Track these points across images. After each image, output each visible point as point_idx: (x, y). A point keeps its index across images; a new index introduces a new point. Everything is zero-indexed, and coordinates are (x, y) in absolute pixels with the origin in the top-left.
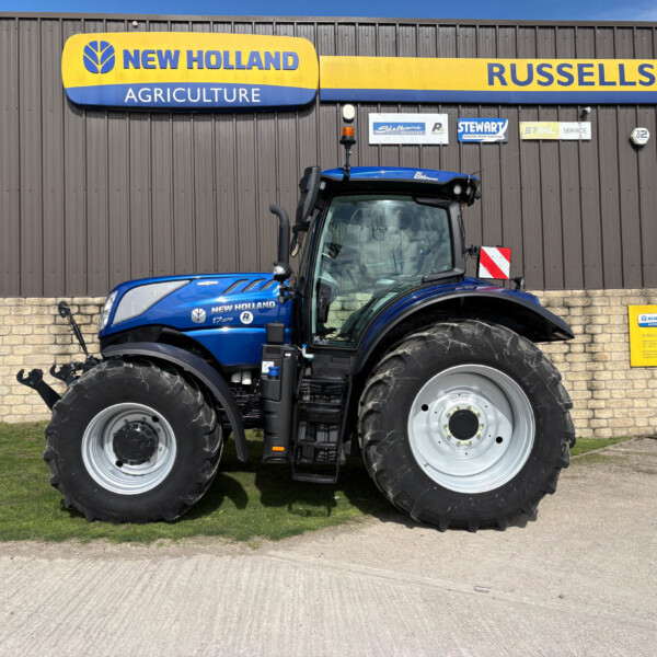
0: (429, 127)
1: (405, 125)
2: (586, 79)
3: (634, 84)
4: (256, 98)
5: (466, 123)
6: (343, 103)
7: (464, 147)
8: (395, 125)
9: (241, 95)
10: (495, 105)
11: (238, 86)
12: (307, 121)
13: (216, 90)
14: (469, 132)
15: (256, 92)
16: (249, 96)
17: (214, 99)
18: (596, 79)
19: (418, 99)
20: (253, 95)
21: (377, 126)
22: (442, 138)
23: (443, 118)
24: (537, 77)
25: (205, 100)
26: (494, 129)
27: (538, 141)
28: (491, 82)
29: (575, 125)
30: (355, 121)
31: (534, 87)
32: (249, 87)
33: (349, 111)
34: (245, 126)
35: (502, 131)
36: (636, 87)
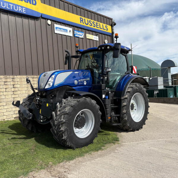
0: (68, 31)
1: (63, 29)
2: (98, 26)
3: (105, 29)
4: (24, 11)
5: (76, 32)
6: (48, 19)
7: (76, 38)
8: (61, 29)
9: (19, 9)
10: (81, 28)
11: (19, 6)
12: (38, 22)
13: (11, 5)
14: (77, 34)
15: (24, 9)
16: (22, 10)
17: (10, 8)
18: (99, 26)
19: (66, 23)
20: (23, 10)
21: (57, 28)
22: (71, 34)
23: (71, 29)
24: (89, 23)
25: (7, 8)
26: (81, 35)
27: (89, 39)
28: (81, 22)
29: (95, 37)
30: (51, 25)
31: (88, 26)
32: (22, 7)
33: (49, 22)
34: (19, 20)
35: (83, 35)
36: (106, 31)
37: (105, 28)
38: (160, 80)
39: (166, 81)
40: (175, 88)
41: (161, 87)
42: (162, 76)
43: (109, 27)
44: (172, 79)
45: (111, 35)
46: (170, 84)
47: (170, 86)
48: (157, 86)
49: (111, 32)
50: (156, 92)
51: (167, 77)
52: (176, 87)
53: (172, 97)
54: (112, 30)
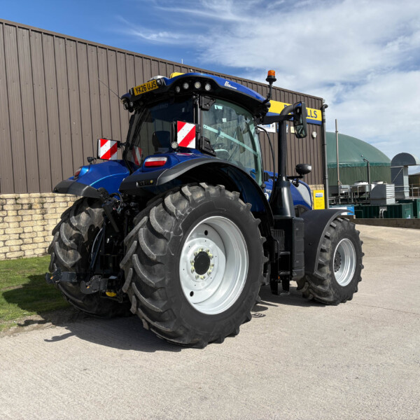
3: (313, 117)
36: (314, 119)
37: (313, 115)
38: (390, 190)
39: (399, 191)
40: (415, 203)
41: (391, 200)
42: (392, 183)
43: (319, 112)
44: (410, 186)
45: (321, 124)
46: (407, 195)
47: (407, 198)
48: (385, 199)
49: (321, 120)
50: (382, 210)
51: (402, 183)
52: (417, 202)
53: (409, 218)
54: (323, 116)
